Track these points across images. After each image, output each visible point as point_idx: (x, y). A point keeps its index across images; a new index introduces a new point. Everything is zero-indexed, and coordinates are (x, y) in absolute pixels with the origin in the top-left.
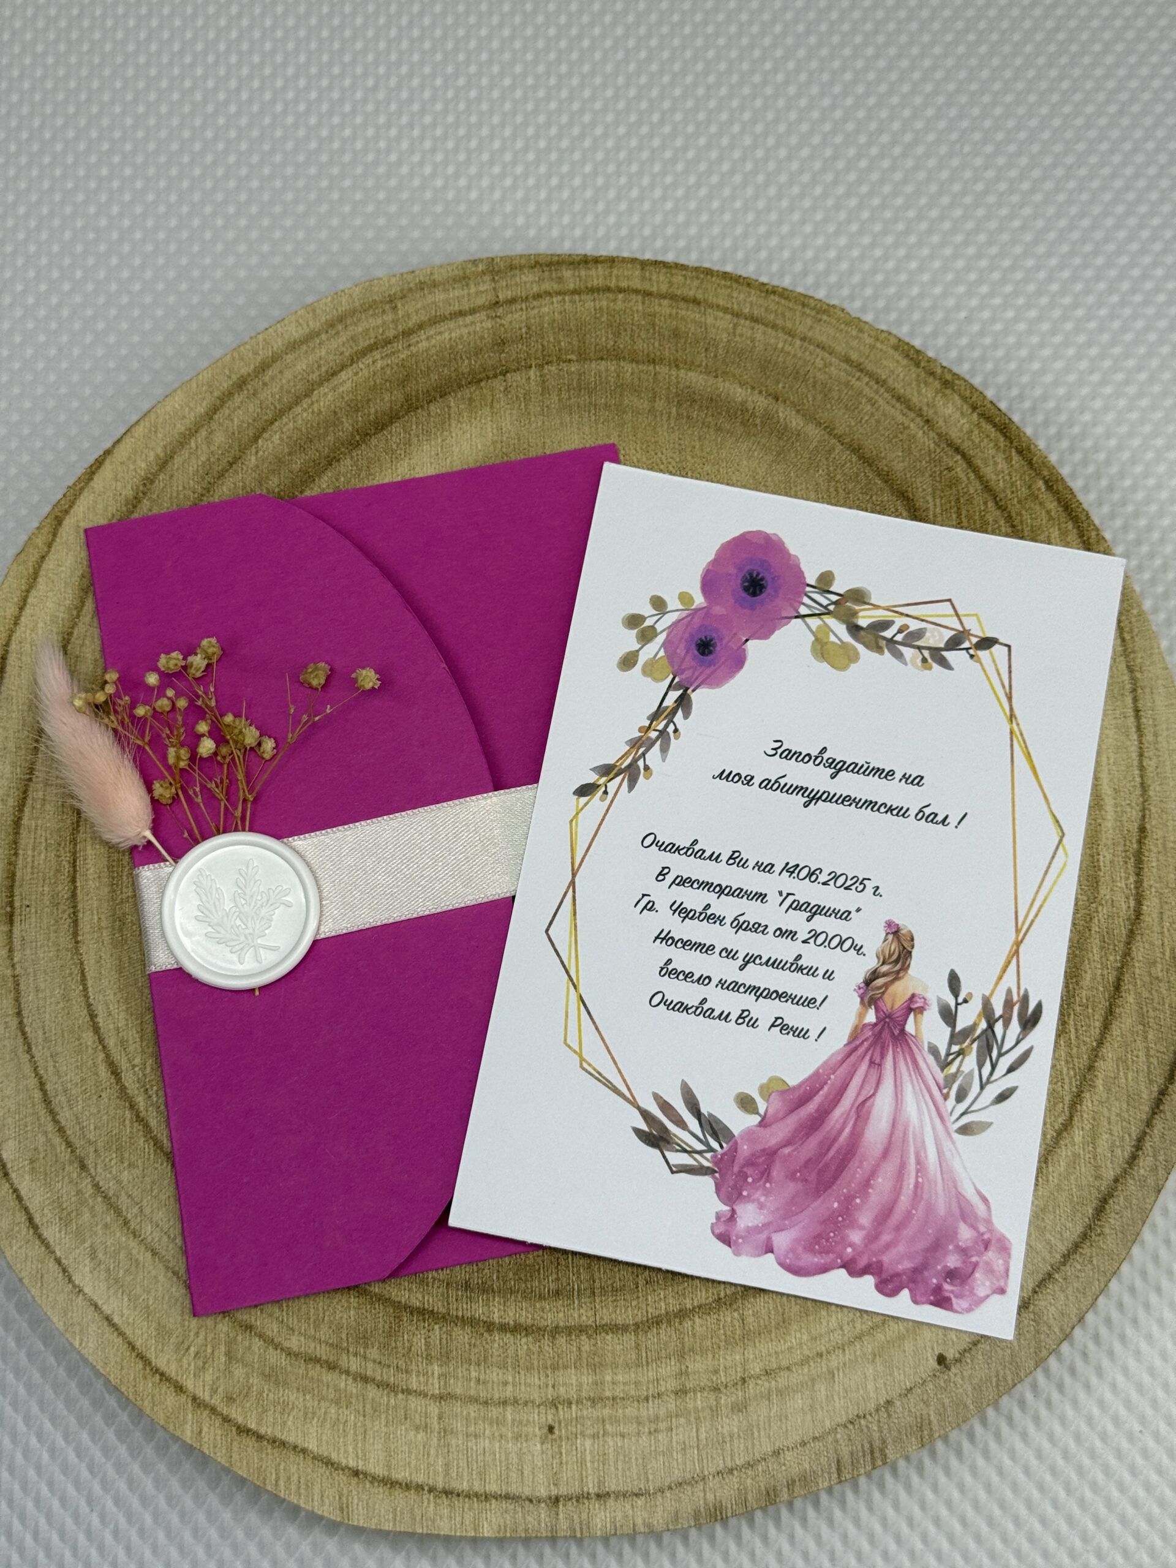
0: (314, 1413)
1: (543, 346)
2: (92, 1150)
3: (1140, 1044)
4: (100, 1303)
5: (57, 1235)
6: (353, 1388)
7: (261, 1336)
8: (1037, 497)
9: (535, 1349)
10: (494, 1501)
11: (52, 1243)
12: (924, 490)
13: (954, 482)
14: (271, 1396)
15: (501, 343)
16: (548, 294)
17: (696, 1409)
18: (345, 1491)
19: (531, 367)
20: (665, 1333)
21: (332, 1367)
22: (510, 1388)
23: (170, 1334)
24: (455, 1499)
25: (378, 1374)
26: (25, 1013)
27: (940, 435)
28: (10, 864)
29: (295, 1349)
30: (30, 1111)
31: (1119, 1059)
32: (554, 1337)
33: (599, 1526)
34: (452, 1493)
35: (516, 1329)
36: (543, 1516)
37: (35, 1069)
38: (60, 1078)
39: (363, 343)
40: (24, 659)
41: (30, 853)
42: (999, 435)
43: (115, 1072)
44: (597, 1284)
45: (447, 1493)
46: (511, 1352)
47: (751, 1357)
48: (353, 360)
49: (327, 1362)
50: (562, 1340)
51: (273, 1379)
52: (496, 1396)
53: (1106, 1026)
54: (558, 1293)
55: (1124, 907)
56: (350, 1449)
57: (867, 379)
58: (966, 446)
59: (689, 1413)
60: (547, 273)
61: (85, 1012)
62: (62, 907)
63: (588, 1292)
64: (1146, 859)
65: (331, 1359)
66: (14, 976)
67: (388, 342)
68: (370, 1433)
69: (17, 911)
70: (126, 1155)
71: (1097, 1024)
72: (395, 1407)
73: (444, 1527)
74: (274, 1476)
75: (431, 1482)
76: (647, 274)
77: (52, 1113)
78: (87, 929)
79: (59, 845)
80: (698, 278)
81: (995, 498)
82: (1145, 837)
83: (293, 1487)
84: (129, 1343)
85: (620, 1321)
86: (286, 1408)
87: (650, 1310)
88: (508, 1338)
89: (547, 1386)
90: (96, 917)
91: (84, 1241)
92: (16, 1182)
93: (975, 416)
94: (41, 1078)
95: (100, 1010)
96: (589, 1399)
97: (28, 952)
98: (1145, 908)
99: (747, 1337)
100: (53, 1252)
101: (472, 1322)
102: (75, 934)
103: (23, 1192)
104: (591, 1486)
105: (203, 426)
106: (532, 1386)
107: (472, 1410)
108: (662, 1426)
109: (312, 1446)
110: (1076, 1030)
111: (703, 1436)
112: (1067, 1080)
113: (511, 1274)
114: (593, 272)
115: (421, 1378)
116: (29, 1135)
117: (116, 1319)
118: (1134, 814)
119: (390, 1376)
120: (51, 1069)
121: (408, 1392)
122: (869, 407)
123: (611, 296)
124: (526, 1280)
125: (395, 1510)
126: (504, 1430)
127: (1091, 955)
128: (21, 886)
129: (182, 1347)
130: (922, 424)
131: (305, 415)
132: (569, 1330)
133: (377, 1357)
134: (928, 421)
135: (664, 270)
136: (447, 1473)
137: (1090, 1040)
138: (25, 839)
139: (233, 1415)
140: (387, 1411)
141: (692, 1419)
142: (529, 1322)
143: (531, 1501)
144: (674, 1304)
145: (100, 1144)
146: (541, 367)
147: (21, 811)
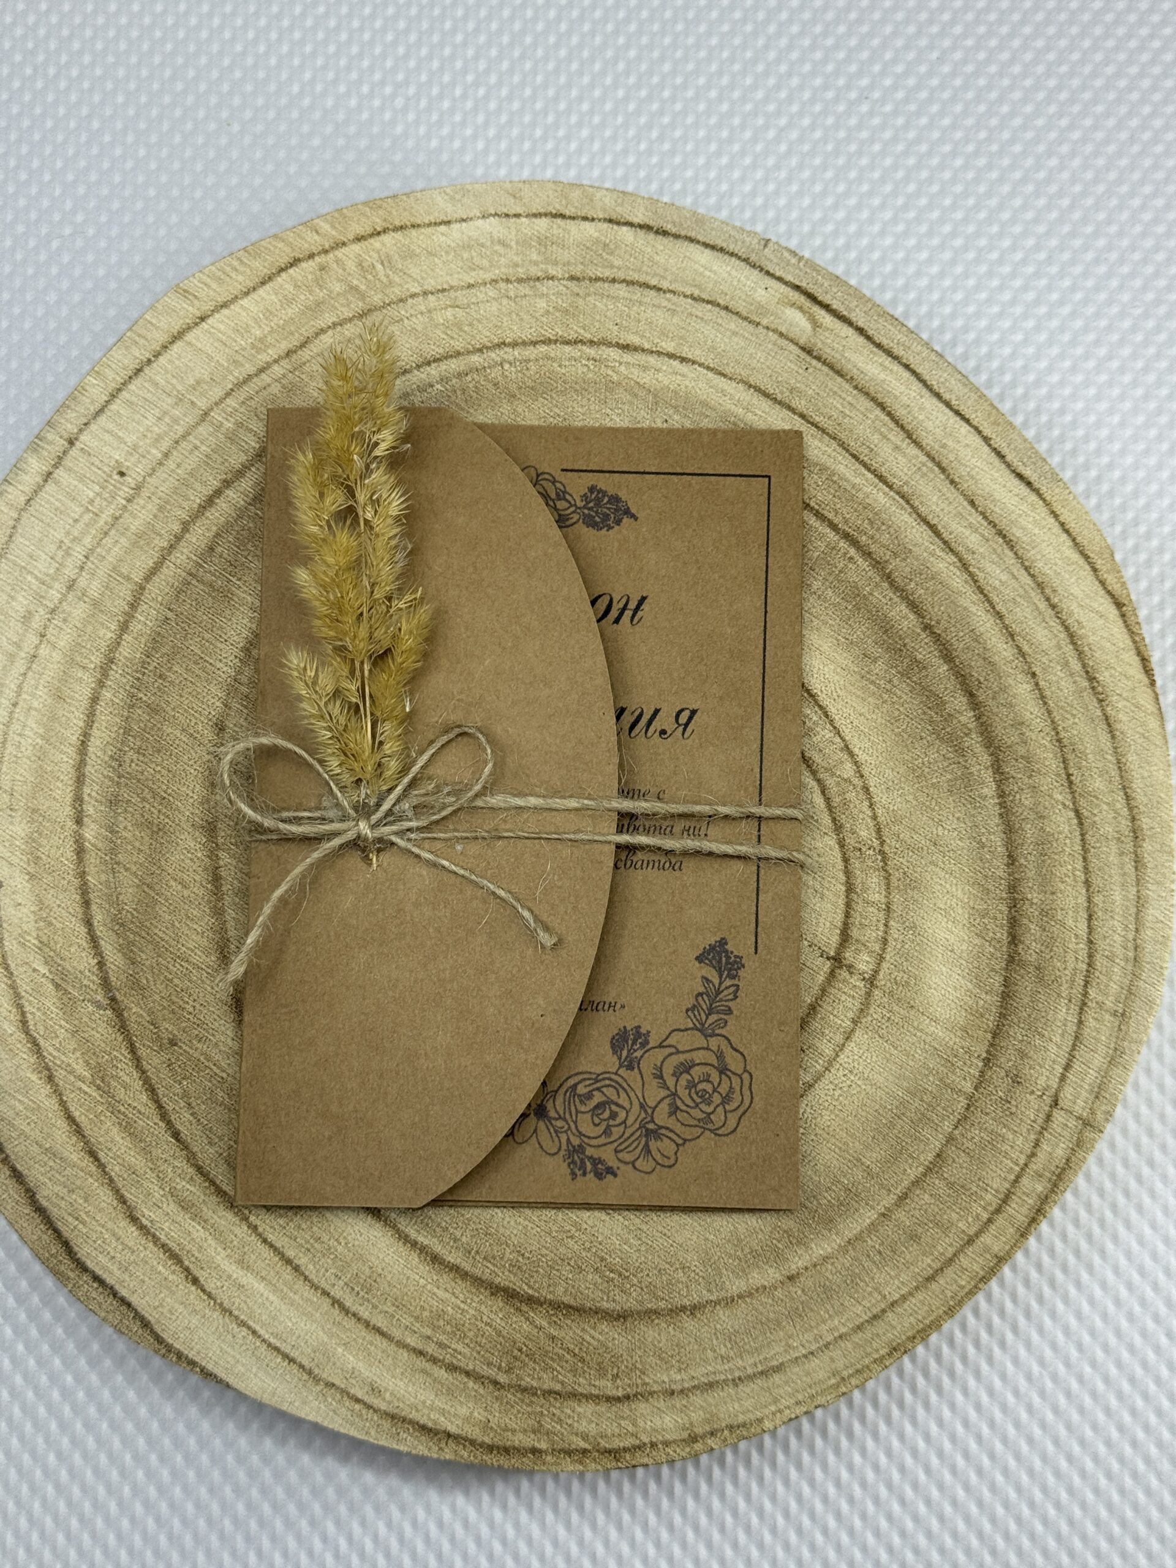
0: (267, 319)
1: (987, 1114)
2: (581, 293)
3: (36, 1134)
4: (464, 224)
5: (537, 228)
6: (264, 358)
7: (350, 320)
8: (534, 1432)
9: (186, 504)
10: (106, 399)
11: (534, 220)
12: (614, 1339)
13: (601, 1371)
14: (303, 297)
15: (1016, 1080)
16: (1033, 1155)
17: (51, 588)
18: (196, 302)
19: (976, 1088)
20: (120, 605)
21: (289, 354)
22: (173, 466)
23: (404, 258)
24: (130, 373)
25: (257, 381)
26: (723, 313)
27: (651, 1394)
28: (852, 378)
29: (322, 337)
30: (645, 268)
31: (39, 1107)
32: (183, 523)
33: (30, 459)
34: (136, 374)
35: (210, 501)
36: (69, 426)
37: (674, 292)
38: (654, 305)
39: (1100, 962)
40: (1017, 499)
41: (849, 399)
42: (616, 1447)
43: (626, 347)
44: (194, 582)
45: (138, 371)
46: (197, 486)
47: (54, 654)
48: (1090, 942)
49: (295, 352)
50: (176, 527)
51: (313, 307)
52: (175, 453)
53: (70, 1119)
54: (211, 549)
55: (147, 1212)
56: (222, 327)
57: (750, 1371)
58: (625, 1409)
59: (53, 579)
60: (1053, 1169)
61: (690, 356)
62: (787, 394)
63: (194, 571)
64: (170, 1263)
65: (294, 356)
66: (758, 324)
67: (1087, 983)
68: (222, 348)
69: (808, 358)
70: (557, 314)
71: (76, 1114)
72: (225, 377)
73: (117, 354)
74: (245, 260)
75: (155, 365)
76: (988, 1256)
77: (630, 283)
78: (755, 401)
79: (839, 424)
80: (952, 1297)
81: (559, 1395)
82: (187, 1277)
83: (228, 269)
84: (419, 226)
85: (156, 578)
86: (288, 301)
87: (146, 606)
88: (208, 491)
89: (153, 494)
90: (760, 413)
91: (517, 243)
92: (600, 224)
93: (646, 1440)
94: (664, 292)
95: (684, 368)
96: (120, 516)
97: (770, 346)
98: (134, 1229)
99: (71, 662)
100: (527, 216)
101: (240, 474)
102: (758, 390)
103: (587, 224)
104: (61, 474)
105: (1122, 777)
106: (163, 483)
107: (180, 430)
108: (60, 553)
109: (245, 302)
110: (86, 1093)
111: (29, 578)
112: (55, 1053)
113: (251, 525)
114: (1024, 1210)
115: (230, 409)
116: (627, 257)
117: (443, 228)
118: (210, 1286)
119: (250, 389)
120: (665, 303)
121: (228, 395)
122: (723, 1351)
123: (991, 1209)
124: (238, 533)
125: (157, 328)
126: (148, 441)
127: (132, 1153)
128: (827, 375)
129: (386, 261)
130: (674, 1387)
131: (1070, 867)
132: (178, 538)
133: (269, 390)
134: (672, 1393)
135: (982, 1273)
136: (151, 380)
137: (70, 1097)
138: (864, 403)
139: (311, 262)
140: (227, 369)
141: (47, 578)
142: (208, 514)
143: (85, 424)
144: (135, 627)
145: (581, 302)
146: (970, 1098)
147: (889, 414)
